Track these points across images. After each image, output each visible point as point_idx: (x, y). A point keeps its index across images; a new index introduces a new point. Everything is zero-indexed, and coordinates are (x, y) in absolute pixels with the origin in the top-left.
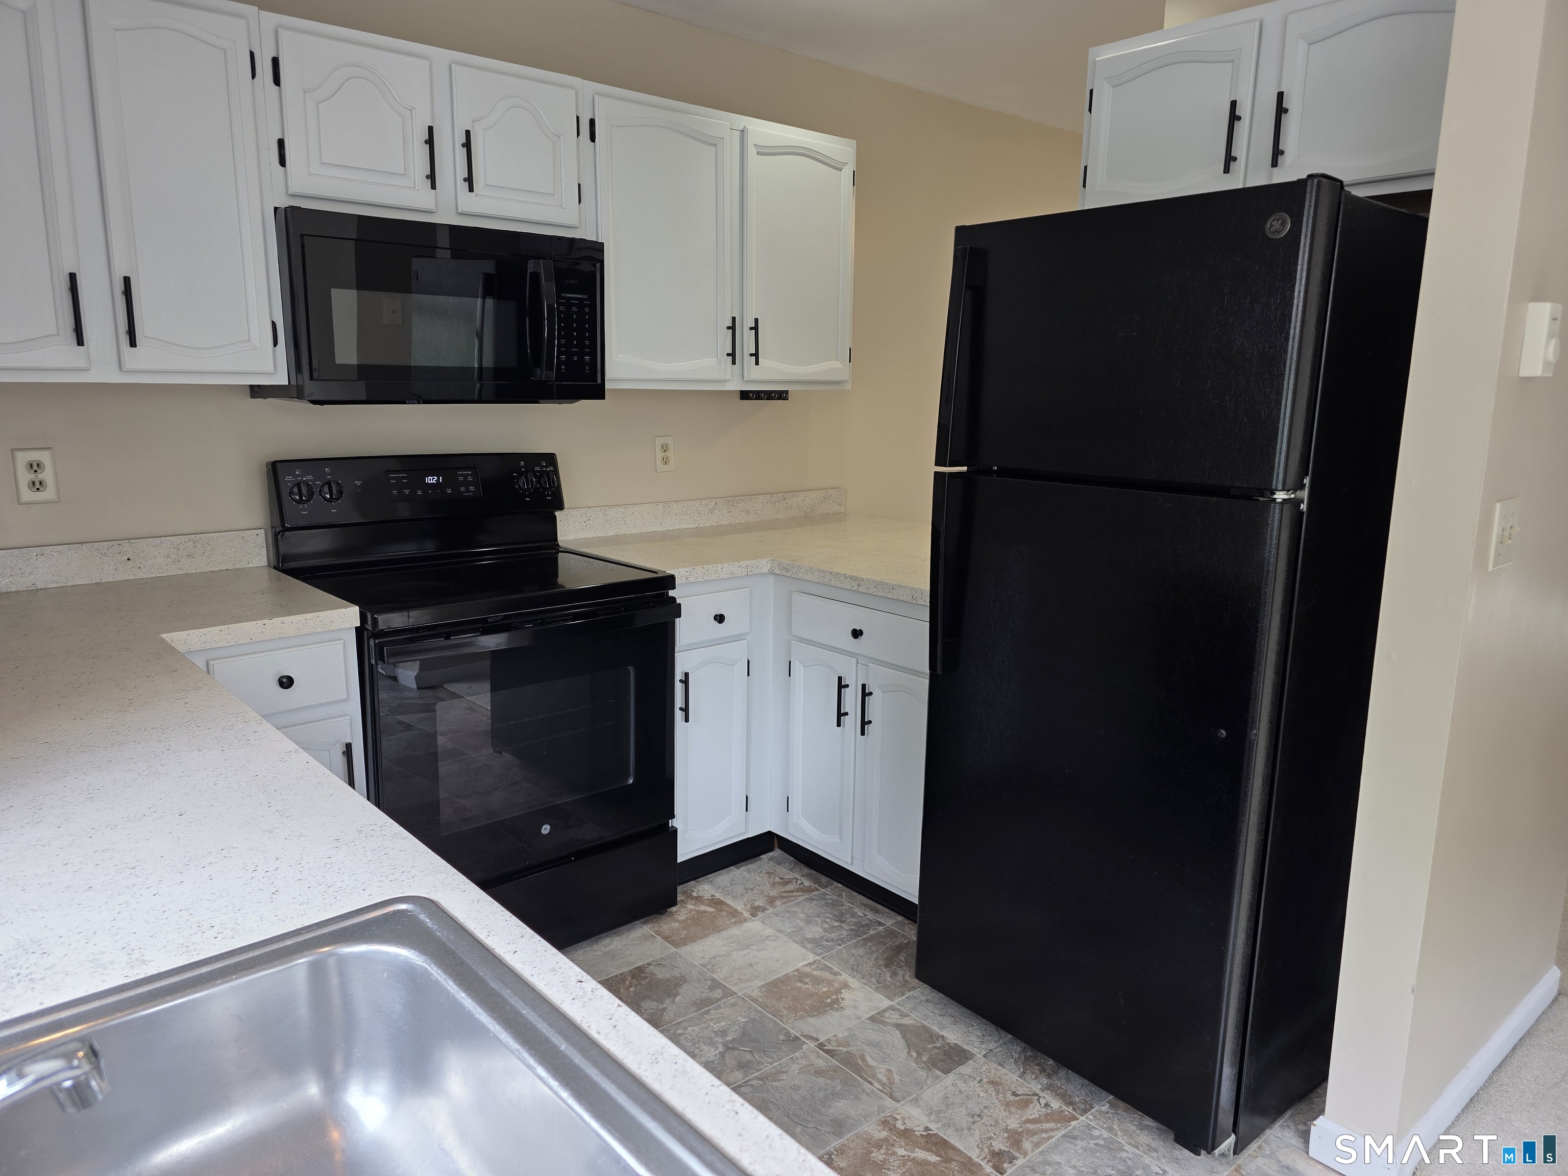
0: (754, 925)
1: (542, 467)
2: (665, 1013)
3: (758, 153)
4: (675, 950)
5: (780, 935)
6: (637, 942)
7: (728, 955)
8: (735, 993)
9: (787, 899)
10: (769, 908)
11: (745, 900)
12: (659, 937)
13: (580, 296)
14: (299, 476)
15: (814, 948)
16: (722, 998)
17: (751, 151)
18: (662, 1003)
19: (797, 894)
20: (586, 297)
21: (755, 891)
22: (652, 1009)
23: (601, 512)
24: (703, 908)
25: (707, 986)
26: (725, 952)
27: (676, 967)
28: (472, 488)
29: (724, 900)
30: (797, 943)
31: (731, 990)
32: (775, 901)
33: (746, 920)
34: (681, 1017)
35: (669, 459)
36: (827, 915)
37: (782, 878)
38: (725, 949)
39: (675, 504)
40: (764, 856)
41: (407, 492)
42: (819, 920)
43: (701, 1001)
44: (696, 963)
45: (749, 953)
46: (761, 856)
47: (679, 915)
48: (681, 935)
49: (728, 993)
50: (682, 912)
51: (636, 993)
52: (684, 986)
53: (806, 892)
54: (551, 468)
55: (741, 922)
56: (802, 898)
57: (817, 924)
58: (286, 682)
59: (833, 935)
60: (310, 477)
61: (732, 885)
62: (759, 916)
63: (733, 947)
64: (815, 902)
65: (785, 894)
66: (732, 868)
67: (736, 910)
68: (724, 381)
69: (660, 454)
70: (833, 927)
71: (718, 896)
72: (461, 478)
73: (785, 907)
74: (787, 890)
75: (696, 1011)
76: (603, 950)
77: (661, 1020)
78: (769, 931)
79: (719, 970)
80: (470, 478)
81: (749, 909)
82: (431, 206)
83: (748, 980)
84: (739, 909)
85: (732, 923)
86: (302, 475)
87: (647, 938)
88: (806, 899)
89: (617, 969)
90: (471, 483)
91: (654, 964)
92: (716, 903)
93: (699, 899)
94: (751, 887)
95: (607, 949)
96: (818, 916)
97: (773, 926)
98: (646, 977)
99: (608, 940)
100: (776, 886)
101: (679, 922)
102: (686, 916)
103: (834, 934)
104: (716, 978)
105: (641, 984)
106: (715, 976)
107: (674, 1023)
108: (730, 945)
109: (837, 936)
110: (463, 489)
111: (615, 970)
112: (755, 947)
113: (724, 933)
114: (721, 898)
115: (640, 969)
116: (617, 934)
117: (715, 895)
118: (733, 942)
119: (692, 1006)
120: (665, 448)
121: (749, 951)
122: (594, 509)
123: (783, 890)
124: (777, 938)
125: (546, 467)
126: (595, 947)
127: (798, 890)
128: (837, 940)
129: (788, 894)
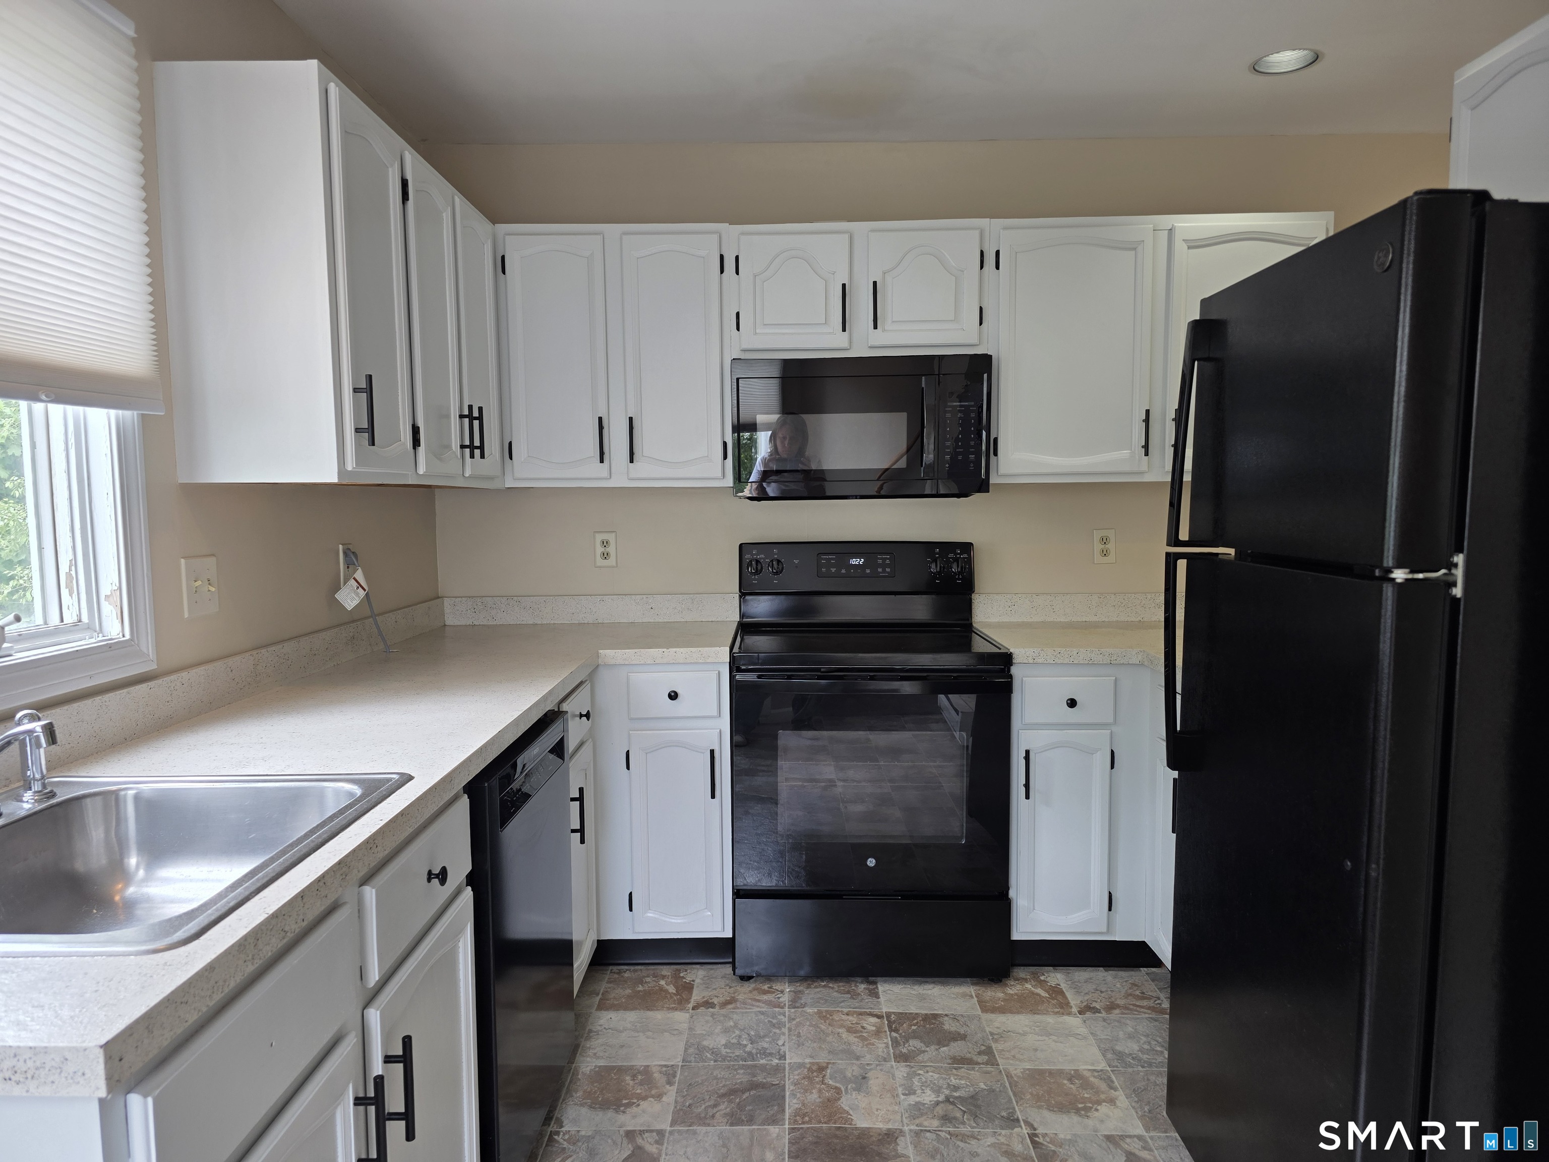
0: (1074, 1022)
1: (956, 554)
2: (922, 1055)
3: (1189, 248)
4: (980, 1013)
5: (1091, 1037)
6: (953, 996)
7: (1024, 1034)
8: (998, 1065)
9: (1129, 1012)
10: (1103, 1012)
11: (1086, 998)
12: (976, 999)
13: (967, 404)
14: (755, 554)
15: (1113, 1060)
16: (983, 1064)
17: (1180, 246)
18: (927, 1047)
19: (1146, 1011)
20: (973, 403)
21: (1103, 995)
22: (915, 1048)
23: (1028, 599)
24: (1039, 991)
25: (978, 1050)
26: (1023, 1031)
27: (967, 1026)
28: (888, 570)
29: (1065, 991)
30: (1100, 1050)
31: (997, 1061)
32: (1116, 1009)
33: (1069, 1014)
34: (932, 1062)
35: (1110, 551)
36: (1158, 1039)
37: (1143, 993)
38: (1026, 1029)
39: (1113, 596)
40: (1145, 969)
41: (833, 570)
42: (1144, 1039)
43: (962, 1058)
44: (988, 1029)
45: (1045, 1040)
46: (1141, 969)
47: (1011, 989)
48: (996, 1004)
49: (992, 1062)
50: (1013, 988)
51: (914, 1031)
52: (959, 1042)
53: (1156, 1012)
54: (966, 556)
55: (1063, 1014)
56: (1147, 1016)
57: (1138, 1042)
58: (673, 696)
59: (1145, 1057)
60: (763, 556)
61: (1085, 982)
62: (1086, 1015)
63: (1034, 1029)
64: (1157, 1023)
65: (1131, 1007)
66: (1102, 968)
67: (1069, 1003)
68: (1141, 473)
69: (1098, 547)
70: (1154, 1050)
71: (1063, 986)
72: (880, 561)
73: (1120, 1017)
74: (1137, 1004)
75: (949, 1064)
76: (920, 992)
77: (914, 1058)
78: (1083, 1030)
79: (1002, 1042)
80: (888, 562)
81: (1082, 1007)
82: (845, 345)
83: (1020, 1060)
84: (1072, 1003)
85: (1053, 1012)
86: (757, 555)
87: (964, 995)
88: (1151, 1018)
89: (917, 1009)
90: (888, 566)
91: (951, 1017)
92: (1056, 992)
93: (1042, 984)
94: (1103, 990)
95: (924, 992)
96: (1147, 1036)
97: (1090, 1027)
98: (934, 1024)
99: (931, 986)
100: (1130, 998)
101: (1006, 994)
102: (1017, 992)
103: (1147, 1056)
104: (994, 1047)
105: (924, 1026)
106: (994, 1046)
107: (922, 1064)
108: (1033, 1028)
109: (1149, 1059)
110: (880, 570)
111: (914, 1009)
112: (1055, 1038)
113: (1037, 1017)
114: (1064, 990)
115: (935, 1016)
116: (942, 983)
117: (1061, 985)
118: (1038, 1027)
119: (951, 1059)
120: (1104, 541)
121: (1047, 1038)
122: (1020, 595)
123: (1134, 1003)
124: (1085, 1038)
125: (960, 554)
126: (916, 987)
127: (1149, 1008)
128: (1145, 1062)
129: (1135, 1008)
